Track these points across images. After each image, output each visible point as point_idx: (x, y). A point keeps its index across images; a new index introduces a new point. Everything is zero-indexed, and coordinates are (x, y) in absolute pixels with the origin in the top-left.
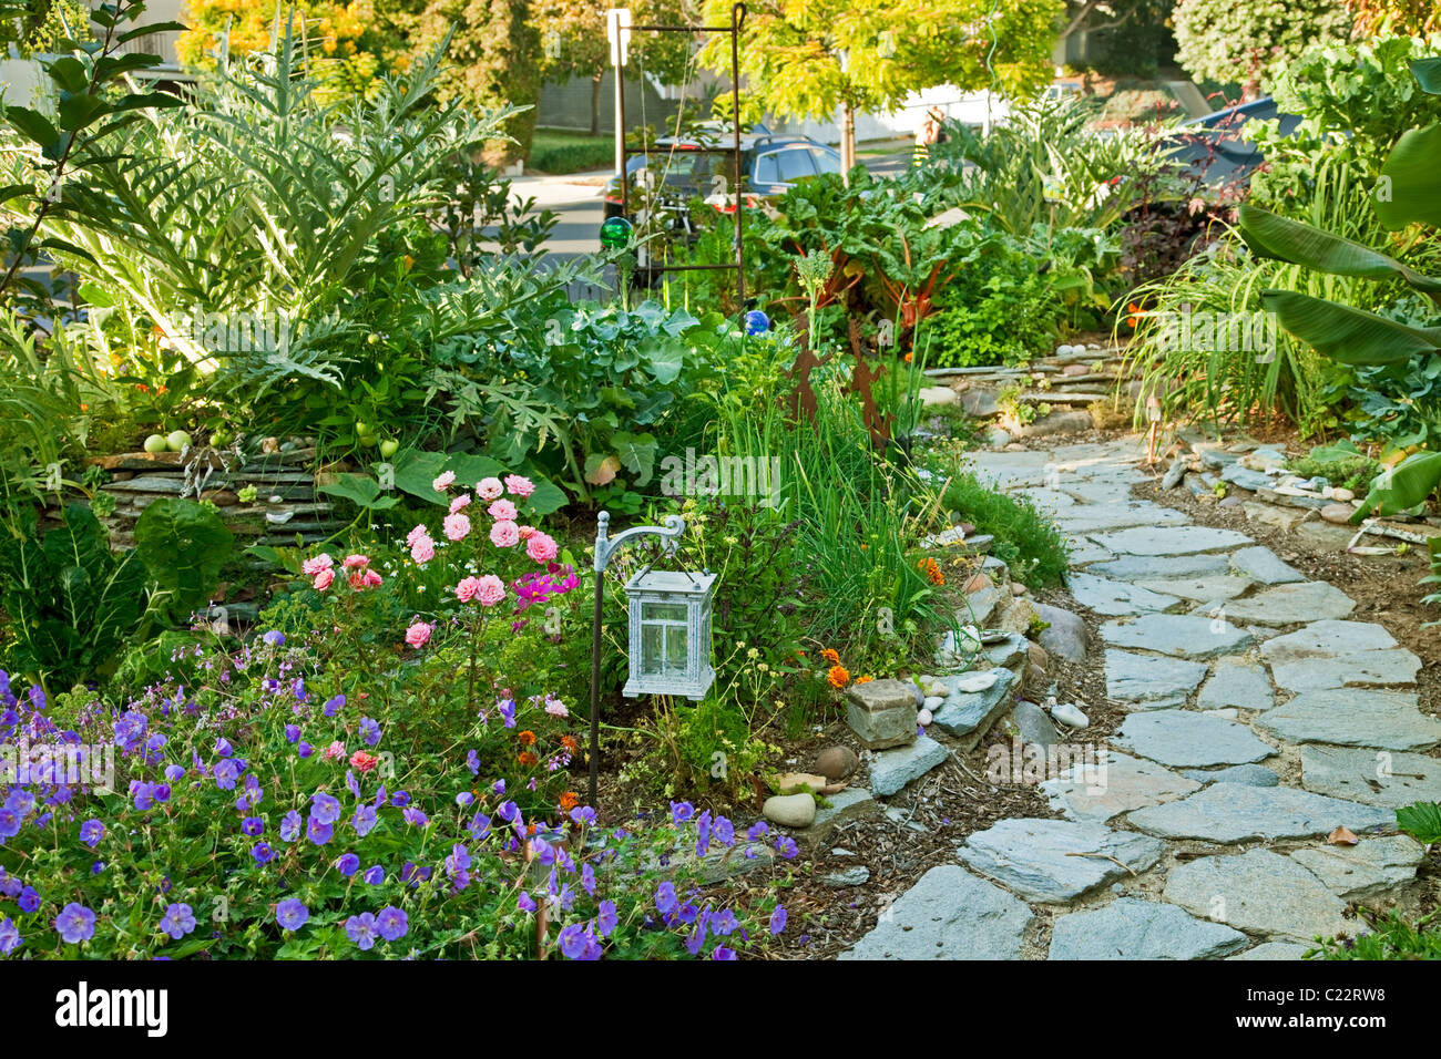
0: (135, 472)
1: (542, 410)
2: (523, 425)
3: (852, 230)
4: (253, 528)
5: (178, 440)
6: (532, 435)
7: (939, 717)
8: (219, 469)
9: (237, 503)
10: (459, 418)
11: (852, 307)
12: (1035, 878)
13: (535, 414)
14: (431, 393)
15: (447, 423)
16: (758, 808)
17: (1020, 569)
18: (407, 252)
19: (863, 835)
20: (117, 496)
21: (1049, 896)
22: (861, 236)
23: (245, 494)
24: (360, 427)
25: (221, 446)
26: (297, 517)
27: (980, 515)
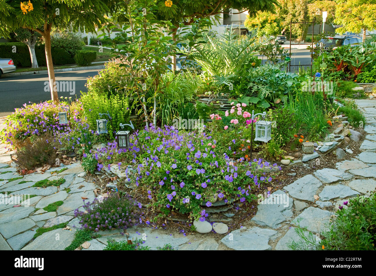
0: (203, 97)
1: (267, 90)
2: (263, 93)
3: (345, 56)
4: (218, 107)
5: (210, 93)
6: (265, 94)
7: (320, 149)
8: (214, 98)
9: (216, 103)
10: (253, 91)
11: (345, 71)
12: (325, 179)
13: (266, 91)
14: (249, 87)
15: (251, 92)
16: (280, 161)
17: (352, 124)
18: (255, 62)
19: (297, 168)
20: (200, 101)
21: (326, 182)
22: (348, 58)
23: (217, 102)
24: (236, 92)
25: (216, 94)
26: (225, 106)
27: (347, 113)
